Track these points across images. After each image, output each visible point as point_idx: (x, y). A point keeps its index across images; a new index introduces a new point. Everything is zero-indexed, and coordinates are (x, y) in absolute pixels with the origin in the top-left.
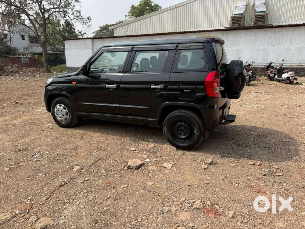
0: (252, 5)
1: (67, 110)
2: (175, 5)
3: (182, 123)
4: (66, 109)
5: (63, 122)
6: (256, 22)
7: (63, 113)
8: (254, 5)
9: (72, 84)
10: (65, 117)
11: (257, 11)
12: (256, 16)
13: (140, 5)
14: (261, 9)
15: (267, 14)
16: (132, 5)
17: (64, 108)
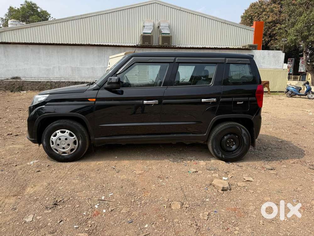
0: (157, 26)
1: (75, 136)
2: (81, 15)
3: (232, 135)
4: (73, 136)
5: (67, 154)
6: (163, 42)
7: (68, 142)
8: (159, 27)
9: (89, 101)
10: (72, 146)
11: (163, 32)
12: (163, 37)
13: (23, 8)
14: (166, 31)
15: (171, 36)
16: (10, 7)
17: (71, 135)
